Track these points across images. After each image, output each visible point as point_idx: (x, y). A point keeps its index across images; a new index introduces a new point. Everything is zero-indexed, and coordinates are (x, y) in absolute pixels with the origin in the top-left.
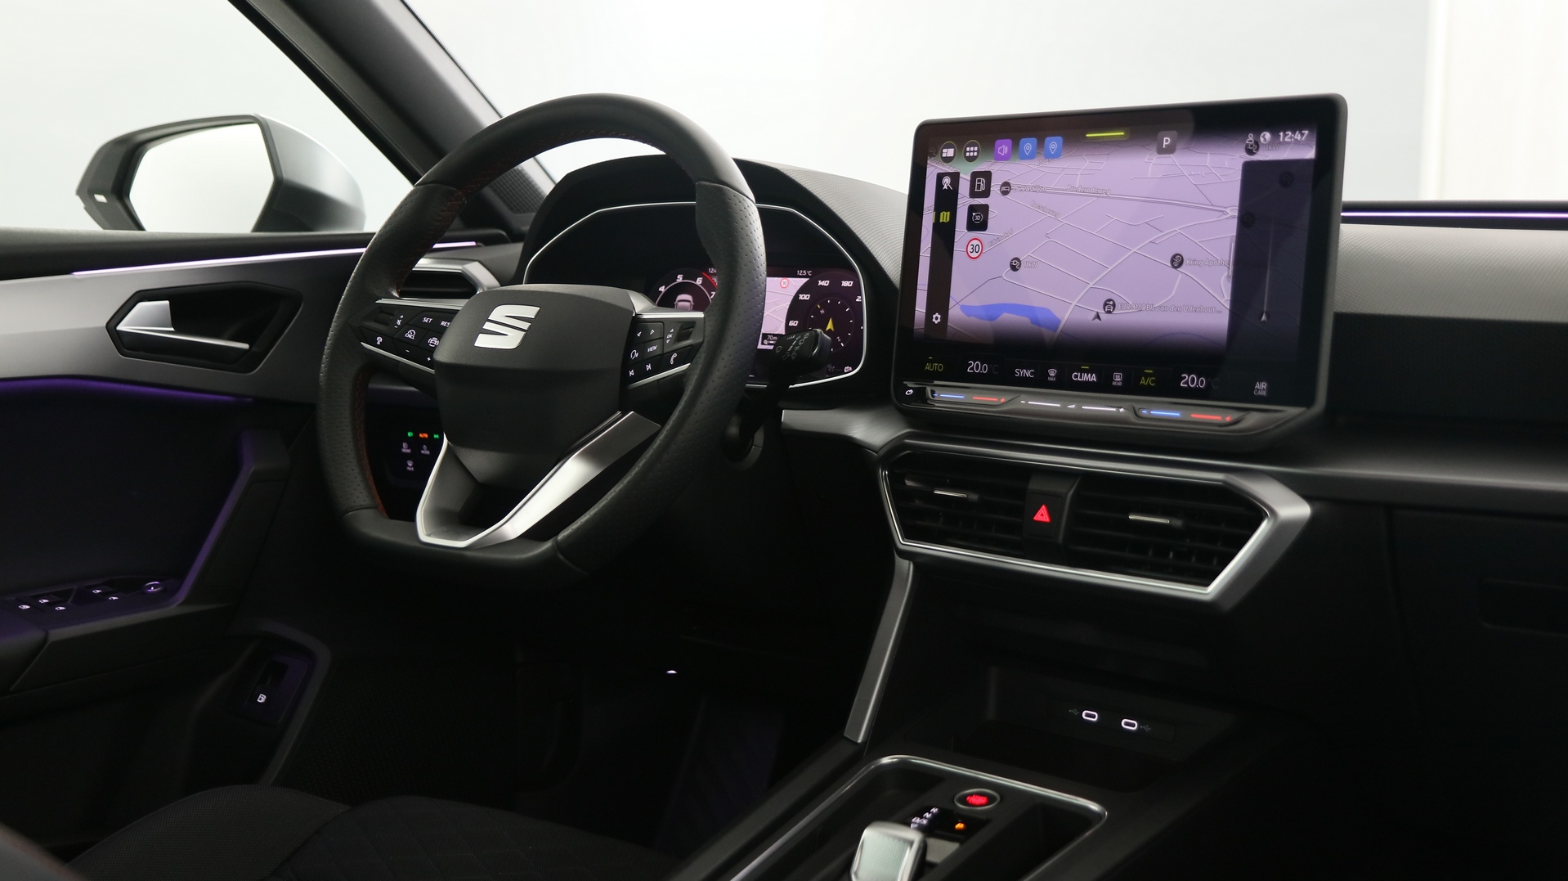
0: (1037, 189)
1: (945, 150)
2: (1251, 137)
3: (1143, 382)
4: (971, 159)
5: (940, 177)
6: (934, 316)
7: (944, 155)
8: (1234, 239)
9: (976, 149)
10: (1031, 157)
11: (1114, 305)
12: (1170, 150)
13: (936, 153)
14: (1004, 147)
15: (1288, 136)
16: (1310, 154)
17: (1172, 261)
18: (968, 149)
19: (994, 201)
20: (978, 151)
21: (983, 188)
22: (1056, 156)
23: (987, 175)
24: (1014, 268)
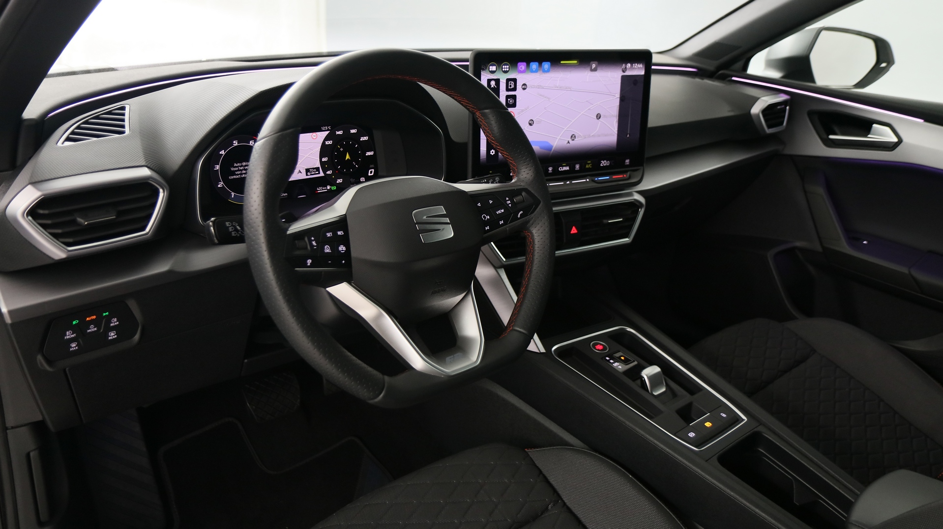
0: (539, 87)
1: (491, 67)
2: (624, 65)
3: (587, 166)
4: (506, 72)
5: (489, 81)
6: (491, 151)
7: (490, 70)
8: (618, 106)
9: (508, 67)
10: (536, 71)
11: (575, 137)
12: (595, 70)
13: (486, 68)
14: (522, 66)
15: (636, 65)
16: (642, 73)
17: (597, 117)
18: (504, 67)
19: (519, 93)
20: (509, 68)
21: (513, 87)
22: (548, 71)
23: (515, 80)
24: (530, 124)
